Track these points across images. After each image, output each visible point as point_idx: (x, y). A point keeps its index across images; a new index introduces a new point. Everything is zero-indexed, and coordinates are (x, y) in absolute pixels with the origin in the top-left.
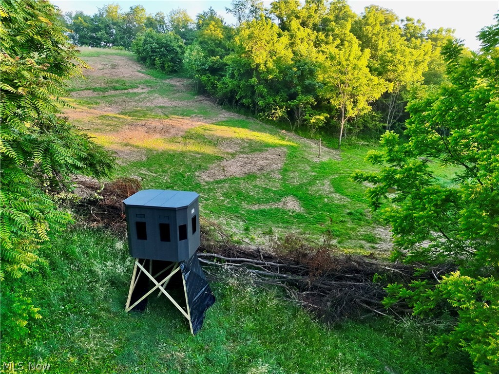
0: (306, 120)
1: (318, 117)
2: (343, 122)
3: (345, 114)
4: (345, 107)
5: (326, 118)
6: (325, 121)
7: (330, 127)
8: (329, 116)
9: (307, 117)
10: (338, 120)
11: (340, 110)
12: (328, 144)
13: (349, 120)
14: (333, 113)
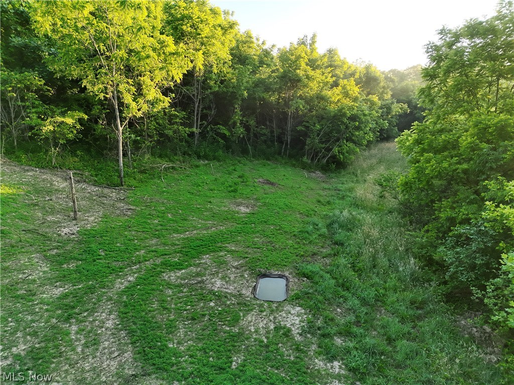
0: (31, 128)
1: (60, 119)
2: (121, 129)
3: (121, 112)
4: (119, 98)
5: (80, 121)
6: (78, 126)
7: (96, 140)
8: (86, 117)
9: (33, 119)
10: (109, 124)
11: (108, 105)
12: (96, 175)
13: (131, 124)
14: (96, 110)
